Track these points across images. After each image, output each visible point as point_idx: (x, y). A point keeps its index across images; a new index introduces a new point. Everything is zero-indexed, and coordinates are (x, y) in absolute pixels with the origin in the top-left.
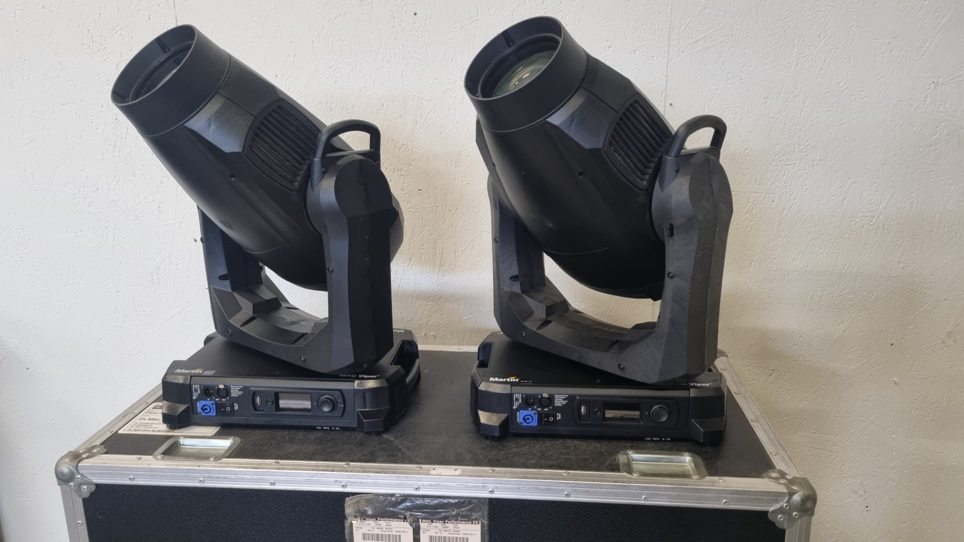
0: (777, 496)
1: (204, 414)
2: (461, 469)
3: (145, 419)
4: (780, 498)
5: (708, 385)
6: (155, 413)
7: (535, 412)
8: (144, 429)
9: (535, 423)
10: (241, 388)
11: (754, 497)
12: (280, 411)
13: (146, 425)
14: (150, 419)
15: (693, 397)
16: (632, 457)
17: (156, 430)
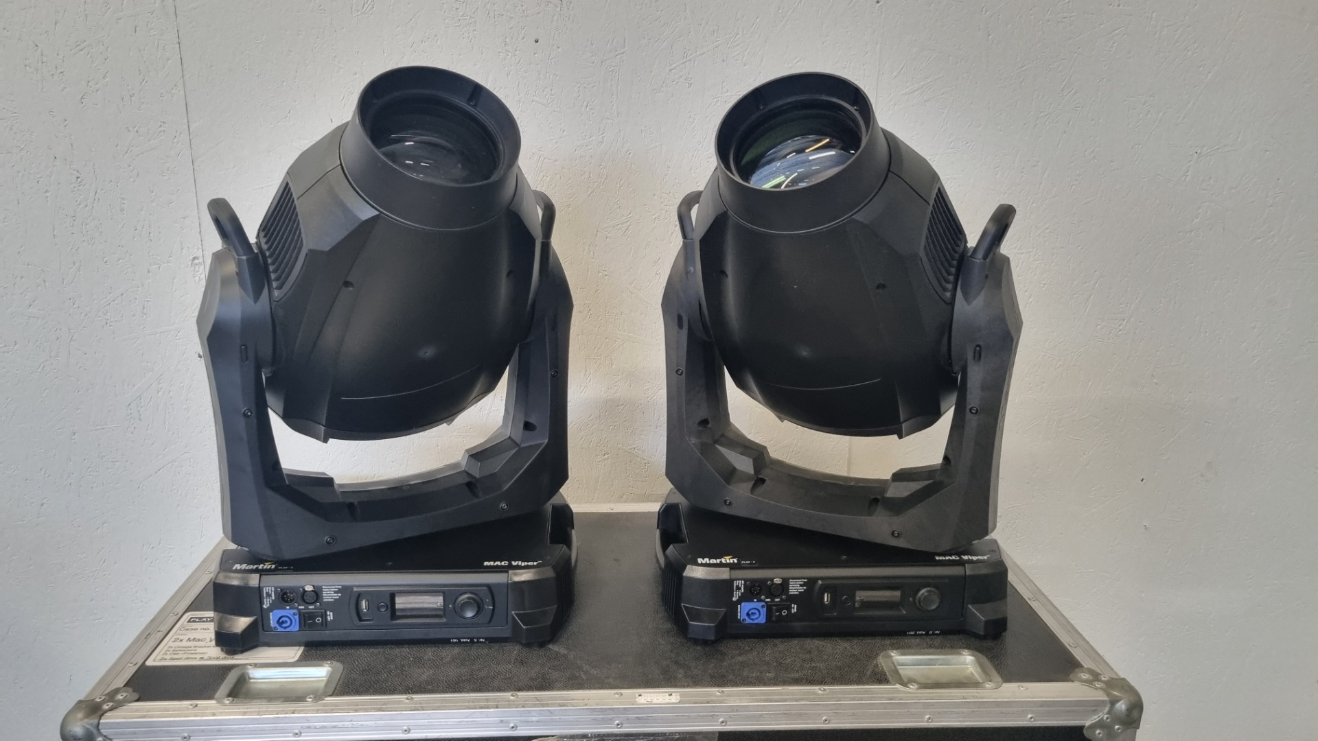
0: (1096, 706)
1: (280, 629)
2: (677, 692)
3: (181, 640)
4: (1098, 708)
5: (985, 558)
6: (195, 629)
7: (763, 603)
8: (186, 656)
9: (762, 619)
10: (339, 589)
11: (1063, 708)
12: (396, 619)
13: (186, 649)
14: (189, 640)
15: (969, 576)
16: (897, 660)
17: (206, 656)
